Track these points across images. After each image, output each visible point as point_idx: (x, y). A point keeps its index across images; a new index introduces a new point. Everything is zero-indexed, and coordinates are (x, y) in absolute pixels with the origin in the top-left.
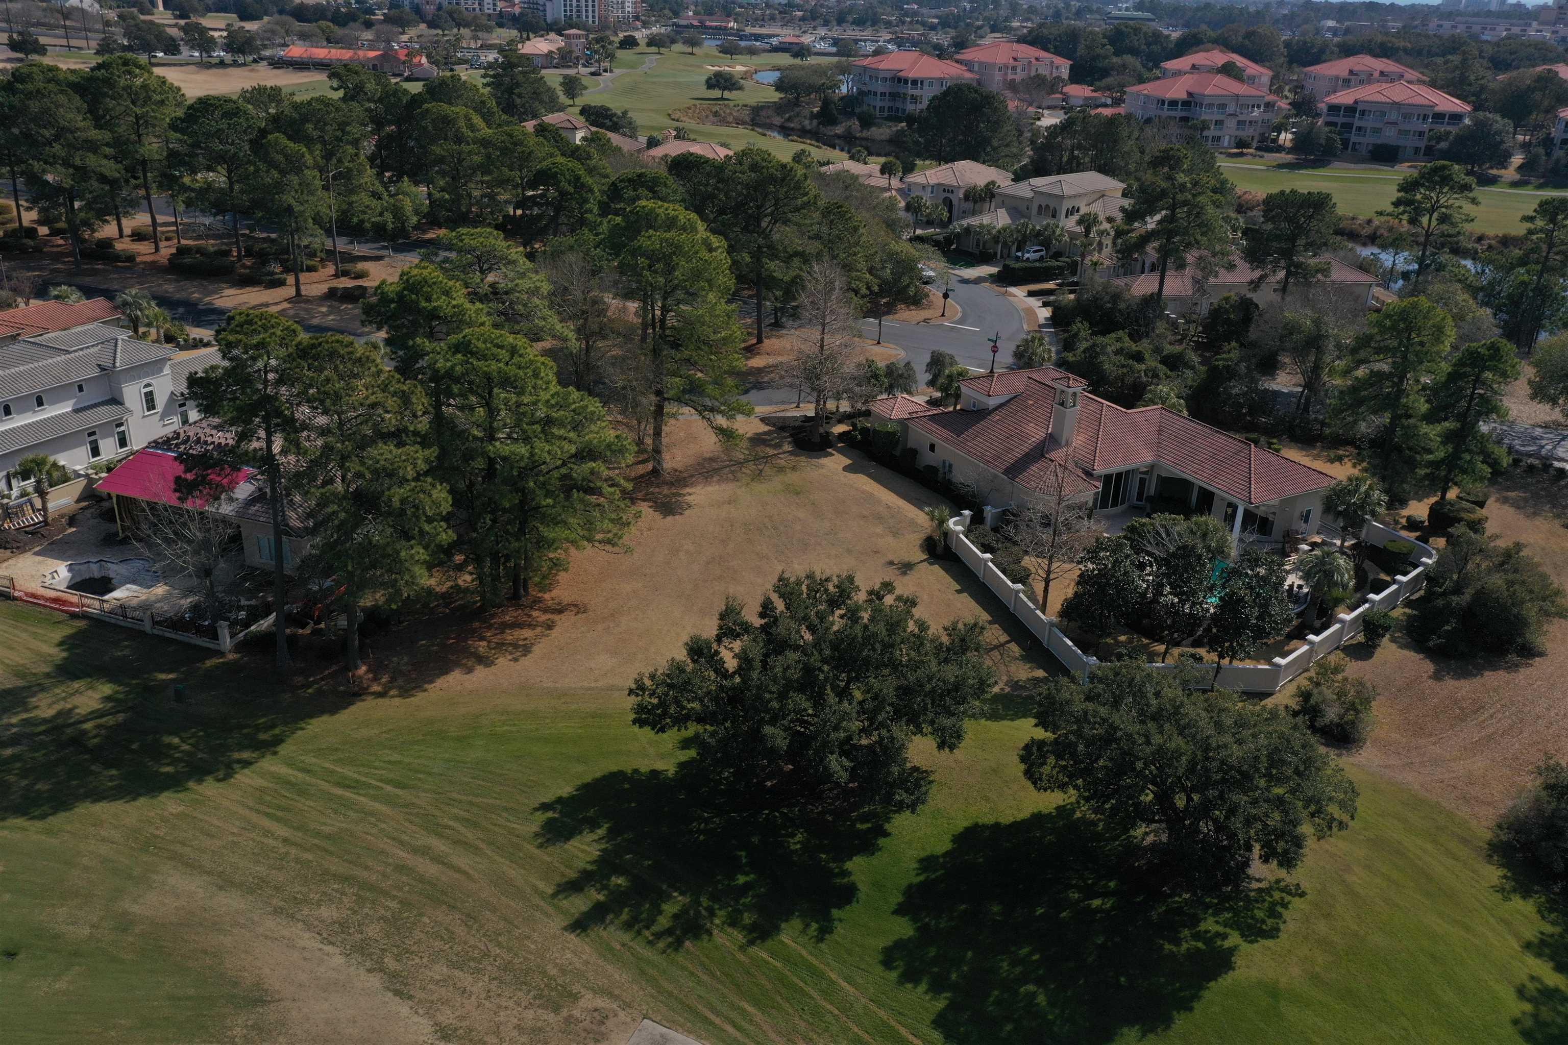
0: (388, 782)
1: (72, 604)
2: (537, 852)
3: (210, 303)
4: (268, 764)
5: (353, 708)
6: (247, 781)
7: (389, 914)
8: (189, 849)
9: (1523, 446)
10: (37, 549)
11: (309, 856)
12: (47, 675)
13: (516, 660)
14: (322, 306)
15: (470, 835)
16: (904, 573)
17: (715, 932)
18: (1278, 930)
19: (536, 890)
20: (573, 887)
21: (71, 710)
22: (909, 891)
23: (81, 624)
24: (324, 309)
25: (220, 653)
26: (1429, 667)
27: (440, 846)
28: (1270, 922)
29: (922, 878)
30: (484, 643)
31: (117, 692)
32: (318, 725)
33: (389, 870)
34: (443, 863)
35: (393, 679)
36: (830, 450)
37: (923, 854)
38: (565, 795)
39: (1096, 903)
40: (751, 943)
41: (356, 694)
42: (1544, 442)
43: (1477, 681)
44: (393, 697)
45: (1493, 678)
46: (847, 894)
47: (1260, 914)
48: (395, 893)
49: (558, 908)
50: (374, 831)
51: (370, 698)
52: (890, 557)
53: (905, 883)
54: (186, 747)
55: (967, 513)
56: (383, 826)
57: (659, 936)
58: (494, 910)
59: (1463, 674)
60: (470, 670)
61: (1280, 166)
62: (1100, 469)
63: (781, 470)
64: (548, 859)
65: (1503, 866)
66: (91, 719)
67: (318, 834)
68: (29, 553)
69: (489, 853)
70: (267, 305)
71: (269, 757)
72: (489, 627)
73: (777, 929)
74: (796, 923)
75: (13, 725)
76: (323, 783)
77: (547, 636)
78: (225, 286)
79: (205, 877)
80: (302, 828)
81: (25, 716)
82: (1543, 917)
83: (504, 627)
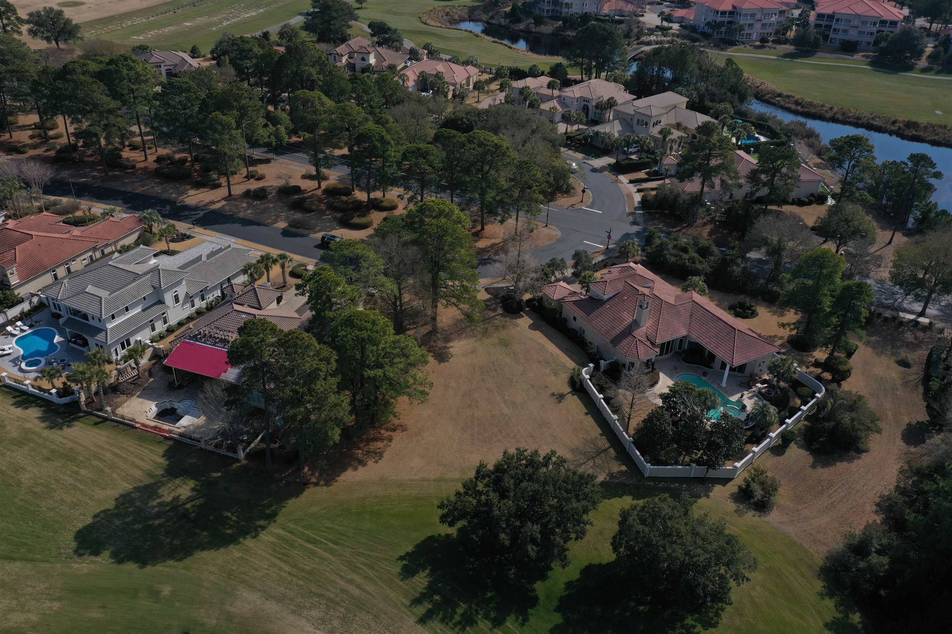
0: (330, 541)
1: (164, 431)
2: (400, 583)
3: (183, 201)
4: (274, 528)
5: (305, 494)
6: (266, 538)
7: (341, 615)
8: (248, 577)
9: (886, 299)
10: (138, 393)
11: (301, 582)
12: (163, 476)
13: (376, 462)
14: (243, 202)
15: (371, 573)
16: (560, 402)
17: (479, 622)
18: (718, 623)
19: (402, 603)
20: (417, 601)
21: (178, 497)
22: (561, 599)
23: (170, 443)
24: (245, 205)
25: (238, 461)
26: (810, 459)
27: (358, 579)
28: (715, 618)
29: (567, 593)
30: (360, 451)
31: (197, 485)
32: (292, 504)
33: (338, 591)
34: (361, 589)
35: (321, 475)
36: (522, 313)
37: (567, 580)
38: (410, 551)
39: (642, 608)
40: (494, 627)
41: (305, 484)
42: (898, 296)
43: (832, 469)
44: (322, 486)
45: (841, 466)
46: (533, 601)
47: (711, 615)
48: (342, 604)
49: (413, 613)
50: (328, 569)
51: (311, 486)
52: (554, 390)
53: (559, 595)
54: (234, 518)
55: (591, 365)
56: (331, 567)
57: (455, 625)
58: (386, 614)
59: (826, 464)
60: (356, 469)
61: (786, 56)
62: (658, 341)
63: (497, 328)
64: (406, 587)
65: (825, 580)
66: (189, 502)
67: (303, 570)
68: (135, 397)
69: (380, 583)
70: (213, 203)
71: (273, 524)
72: (362, 441)
73: (505, 619)
74: (513, 616)
75: (155, 507)
76: (300, 540)
77: (389, 446)
78: (188, 187)
79: (259, 593)
80: (295, 566)
81: (159, 500)
82: (837, 609)
83: (369, 441)
